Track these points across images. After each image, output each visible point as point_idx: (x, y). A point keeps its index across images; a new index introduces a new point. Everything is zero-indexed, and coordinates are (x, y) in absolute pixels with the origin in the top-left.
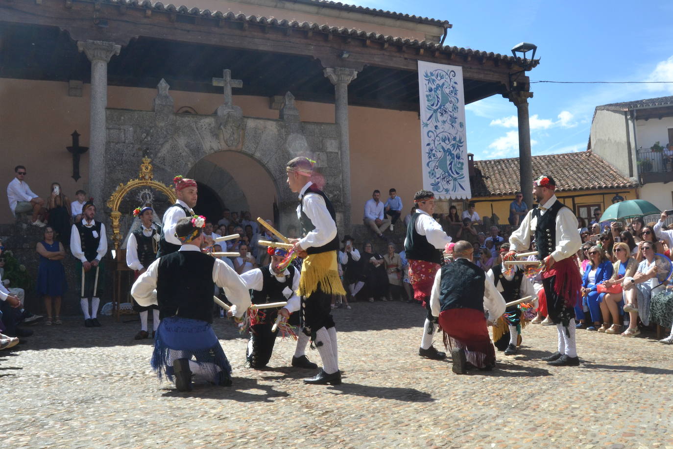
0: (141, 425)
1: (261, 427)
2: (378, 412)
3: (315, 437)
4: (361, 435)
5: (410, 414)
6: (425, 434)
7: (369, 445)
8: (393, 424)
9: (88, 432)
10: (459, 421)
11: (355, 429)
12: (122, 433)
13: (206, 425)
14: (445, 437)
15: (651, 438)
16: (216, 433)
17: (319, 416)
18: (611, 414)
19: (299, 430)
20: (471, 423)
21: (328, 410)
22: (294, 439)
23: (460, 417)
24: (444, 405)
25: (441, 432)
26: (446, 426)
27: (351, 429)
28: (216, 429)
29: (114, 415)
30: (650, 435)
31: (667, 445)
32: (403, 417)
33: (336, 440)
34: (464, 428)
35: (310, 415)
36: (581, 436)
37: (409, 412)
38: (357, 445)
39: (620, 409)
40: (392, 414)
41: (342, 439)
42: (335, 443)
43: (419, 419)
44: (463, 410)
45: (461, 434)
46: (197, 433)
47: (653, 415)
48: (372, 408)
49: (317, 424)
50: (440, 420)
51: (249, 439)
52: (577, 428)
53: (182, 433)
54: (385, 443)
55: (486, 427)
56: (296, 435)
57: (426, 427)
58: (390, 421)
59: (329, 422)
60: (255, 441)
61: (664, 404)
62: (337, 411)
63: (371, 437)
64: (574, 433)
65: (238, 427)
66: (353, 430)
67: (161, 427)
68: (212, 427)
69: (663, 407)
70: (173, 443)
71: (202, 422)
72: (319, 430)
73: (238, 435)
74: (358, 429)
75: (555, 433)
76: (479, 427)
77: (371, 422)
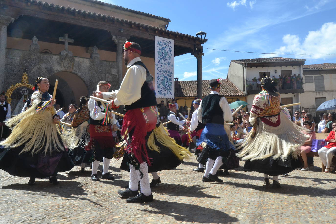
0: (15, 202)
1: (72, 203)
4: (117, 206)
7: (120, 211)
11: (114, 203)
12: (6, 206)
13: (46, 202)
15: (238, 206)
17: (99, 197)
18: (224, 196)
19: (89, 204)
21: (104, 194)
22: (86, 208)
23: (161, 197)
27: (112, 203)
28: (51, 204)
29: (3, 197)
30: (238, 204)
31: (244, 209)
35: (95, 196)
36: (210, 205)
38: (114, 211)
39: (228, 193)
41: (108, 208)
46: (41, 206)
47: (241, 196)
49: (98, 201)
51: (66, 208)
52: (209, 202)
53: (35, 206)
54: (126, 210)
56: (87, 206)
59: (103, 200)
61: (246, 191)
62: (108, 194)
64: (208, 204)
65: (61, 203)
67: (25, 203)
68: (49, 203)
69: (245, 192)
70: (29, 211)
73: (61, 207)
74: (116, 203)
75: (200, 204)
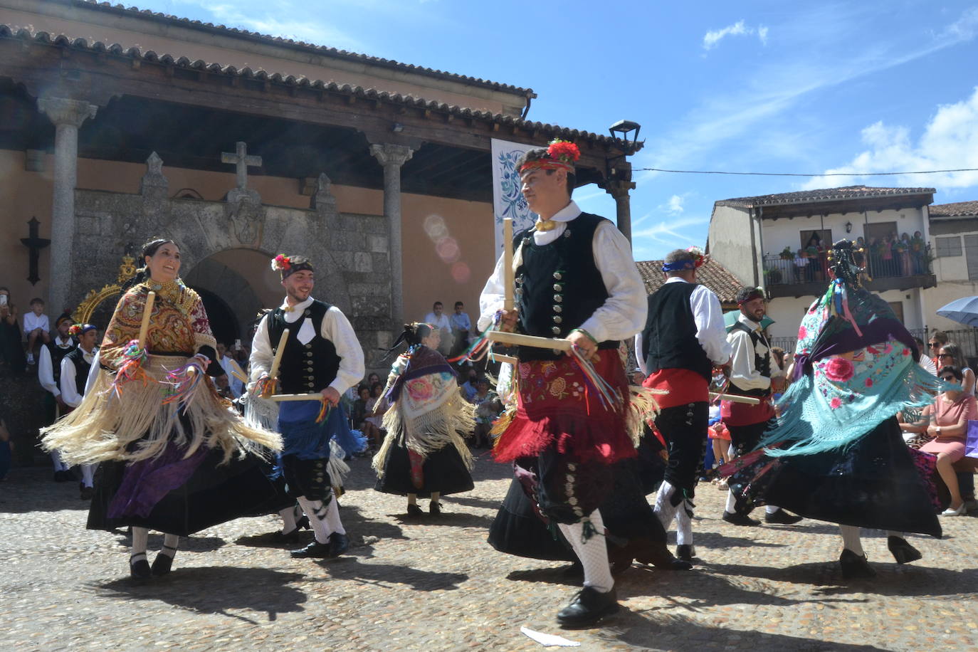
0: (88, 622)
2: (411, 597)
3: (321, 633)
4: (382, 628)
5: (451, 599)
6: (464, 626)
7: (390, 643)
8: (427, 613)
9: (11, 633)
10: (513, 608)
12: (60, 634)
13: (178, 620)
14: (489, 629)
16: (188, 630)
17: (334, 604)
19: (302, 624)
20: (527, 610)
21: (346, 595)
22: (292, 637)
23: (515, 601)
24: (498, 586)
25: (485, 624)
26: (496, 614)
27: (370, 621)
28: (190, 625)
29: (54, 608)
30: (747, 620)
32: (443, 603)
33: (347, 637)
34: (517, 616)
35: (321, 602)
37: (452, 596)
38: (373, 643)
40: (429, 599)
41: (356, 635)
42: (346, 641)
43: (463, 605)
44: (521, 592)
45: (511, 625)
46: (163, 631)
48: (404, 591)
49: (328, 615)
50: (488, 606)
51: (233, 638)
53: (143, 632)
54: (411, 640)
55: (545, 614)
56: (297, 631)
57: (469, 616)
58: (424, 609)
59: (343, 612)
60: (239, 641)
62: (358, 596)
63: (394, 632)
65: (220, 622)
66: (374, 622)
67: (117, 623)
68: (186, 622)
70: (127, 646)
71: (173, 616)
72: (329, 623)
73: (219, 633)
74: (379, 622)
76: (536, 614)
77: (400, 610)
